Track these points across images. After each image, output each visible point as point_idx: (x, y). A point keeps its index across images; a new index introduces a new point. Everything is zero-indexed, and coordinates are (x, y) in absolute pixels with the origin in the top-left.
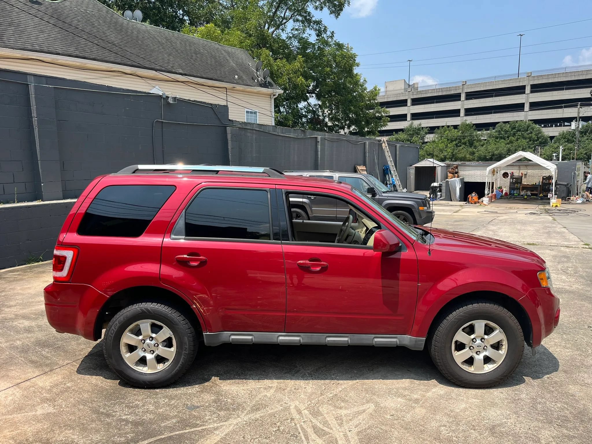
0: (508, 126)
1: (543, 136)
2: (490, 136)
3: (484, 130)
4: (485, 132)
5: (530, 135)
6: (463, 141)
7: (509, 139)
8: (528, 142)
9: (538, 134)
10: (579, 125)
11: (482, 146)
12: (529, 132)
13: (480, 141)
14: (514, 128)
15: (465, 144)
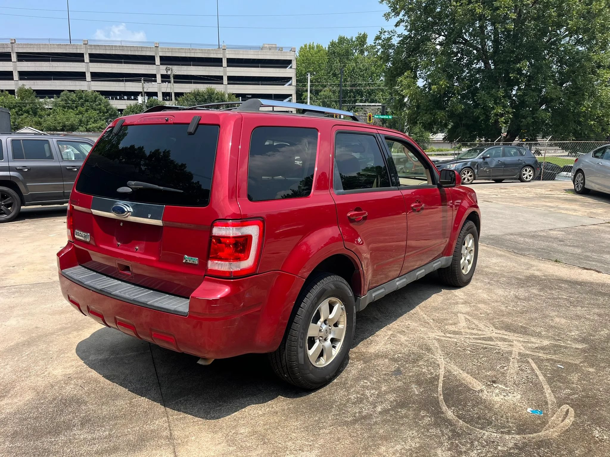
0: (74, 95)
1: (111, 108)
2: (56, 105)
3: (47, 97)
4: (48, 100)
5: (99, 106)
6: (24, 109)
7: (78, 109)
8: (98, 114)
9: (107, 106)
10: (145, 99)
11: (49, 115)
12: (97, 103)
13: (44, 109)
14: (81, 98)
15: (27, 112)
